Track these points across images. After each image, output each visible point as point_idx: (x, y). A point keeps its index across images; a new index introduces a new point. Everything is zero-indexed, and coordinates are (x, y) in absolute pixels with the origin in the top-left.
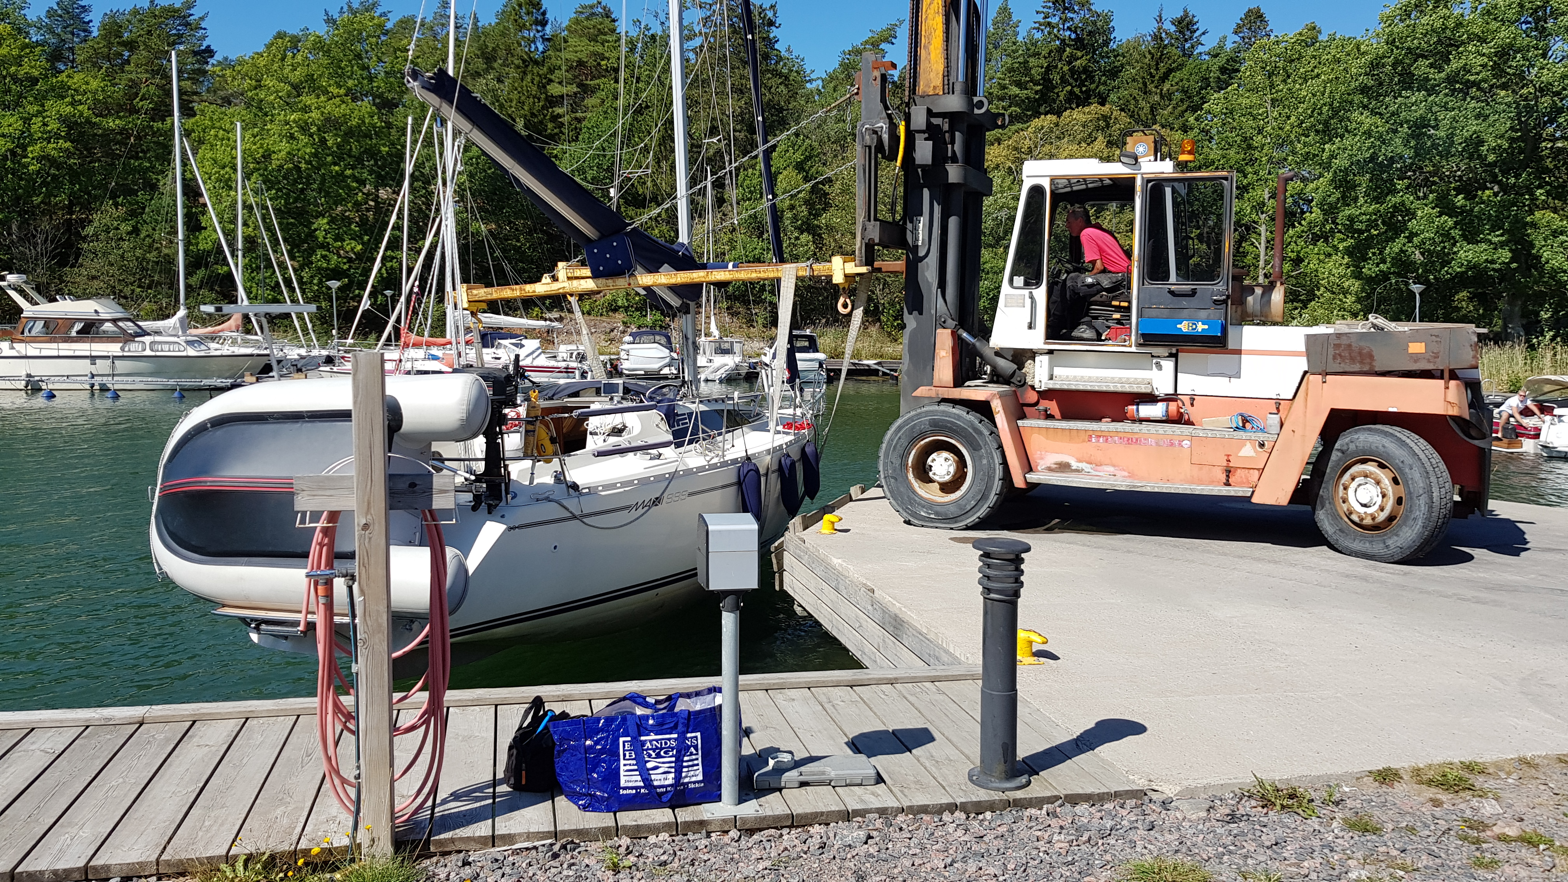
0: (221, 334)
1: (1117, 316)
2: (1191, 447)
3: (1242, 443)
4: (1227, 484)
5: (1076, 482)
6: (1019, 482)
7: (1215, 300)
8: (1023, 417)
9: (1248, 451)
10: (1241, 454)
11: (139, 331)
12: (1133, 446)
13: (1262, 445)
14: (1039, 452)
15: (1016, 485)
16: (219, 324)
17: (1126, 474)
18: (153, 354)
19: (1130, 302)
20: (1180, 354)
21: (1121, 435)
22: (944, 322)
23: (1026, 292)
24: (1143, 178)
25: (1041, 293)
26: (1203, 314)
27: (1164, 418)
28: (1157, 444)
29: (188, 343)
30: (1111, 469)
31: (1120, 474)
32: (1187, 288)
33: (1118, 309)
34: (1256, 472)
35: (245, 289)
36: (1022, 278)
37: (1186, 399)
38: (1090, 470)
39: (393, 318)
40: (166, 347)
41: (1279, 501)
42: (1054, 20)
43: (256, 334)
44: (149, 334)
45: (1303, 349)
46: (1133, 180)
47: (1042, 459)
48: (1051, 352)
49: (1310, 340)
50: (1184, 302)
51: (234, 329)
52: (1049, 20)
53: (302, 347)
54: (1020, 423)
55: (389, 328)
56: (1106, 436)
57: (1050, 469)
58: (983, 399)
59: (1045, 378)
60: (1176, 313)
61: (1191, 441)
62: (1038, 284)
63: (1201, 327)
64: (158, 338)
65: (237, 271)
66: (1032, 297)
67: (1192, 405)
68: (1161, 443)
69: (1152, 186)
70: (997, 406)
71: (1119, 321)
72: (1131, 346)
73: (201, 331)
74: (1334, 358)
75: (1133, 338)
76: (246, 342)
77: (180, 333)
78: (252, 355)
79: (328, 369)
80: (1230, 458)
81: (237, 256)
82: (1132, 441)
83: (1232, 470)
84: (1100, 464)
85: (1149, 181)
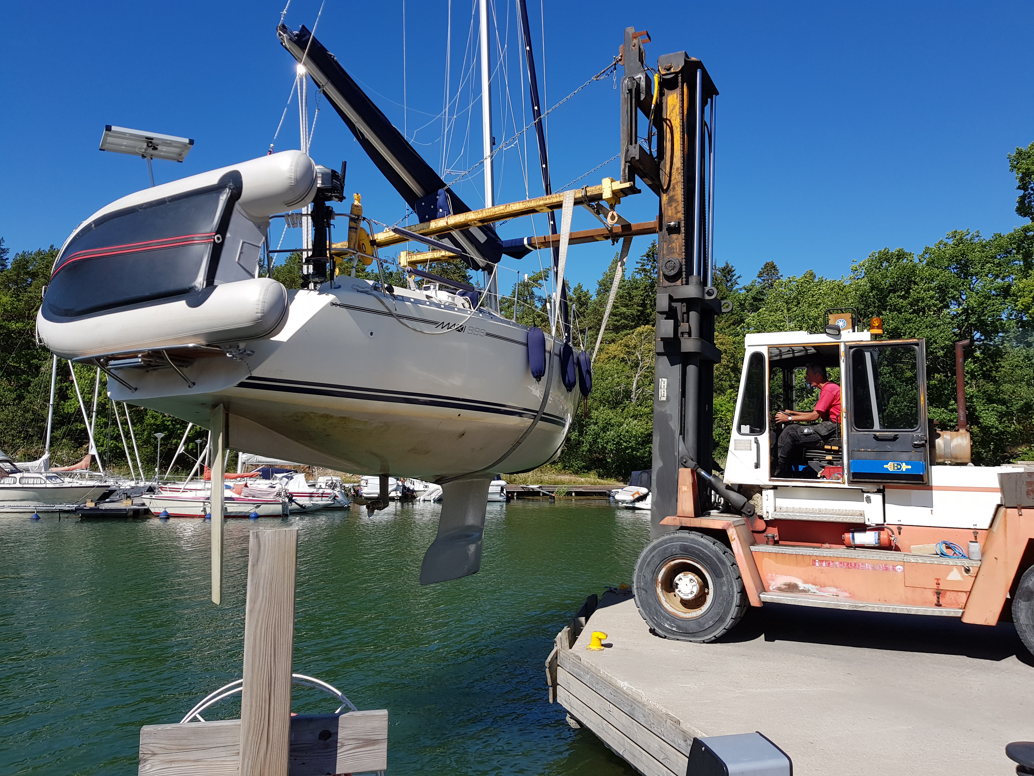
0: (75, 471)
1: (829, 457)
2: (904, 571)
3: (949, 568)
4: (938, 605)
5: (804, 602)
6: (754, 601)
7: (915, 445)
8: (754, 543)
9: (955, 576)
10: (949, 578)
11: (14, 469)
12: (852, 570)
13: (967, 571)
14: (770, 574)
15: (752, 604)
16: (74, 464)
17: (848, 595)
18: (21, 486)
19: (841, 447)
20: (886, 489)
21: (841, 560)
22: (685, 462)
23: (752, 438)
24: (845, 346)
25: (765, 439)
26: (905, 456)
27: (877, 545)
28: (874, 568)
29: (47, 478)
30: (834, 590)
31: (842, 594)
32: (890, 434)
33: (829, 452)
34: (964, 594)
35: (95, 440)
36: (748, 426)
37: (895, 529)
38: (816, 591)
39: (200, 459)
40: (31, 481)
41: (988, 621)
42: (648, 268)
43: (100, 472)
44: (20, 472)
45: (997, 485)
46: (838, 347)
47: (773, 580)
48: (775, 488)
49: (1003, 477)
50: (888, 446)
51: (84, 467)
52: (645, 267)
53: (132, 480)
54: (753, 548)
55: (197, 466)
56: (828, 561)
57: (780, 589)
58: (720, 528)
59: (771, 510)
60: (884, 456)
61: (903, 566)
62: (762, 432)
63: (904, 467)
64: (26, 475)
65: (91, 428)
66: (757, 442)
67: (900, 533)
68: (877, 568)
69: (854, 352)
70: (732, 533)
71: (830, 462)
72: (844, 483)
73: (60, 469)
74: (1028, 494)
75: (846, 476)
76: (91, 478)
77: (43, 471)
78: (93, 487)
79: (148, 496)
80: (940, 582)
81: (92, 417)
82: (850, 565)
83: (942, 592)
84: (823, 586)
85: (851, 347)
